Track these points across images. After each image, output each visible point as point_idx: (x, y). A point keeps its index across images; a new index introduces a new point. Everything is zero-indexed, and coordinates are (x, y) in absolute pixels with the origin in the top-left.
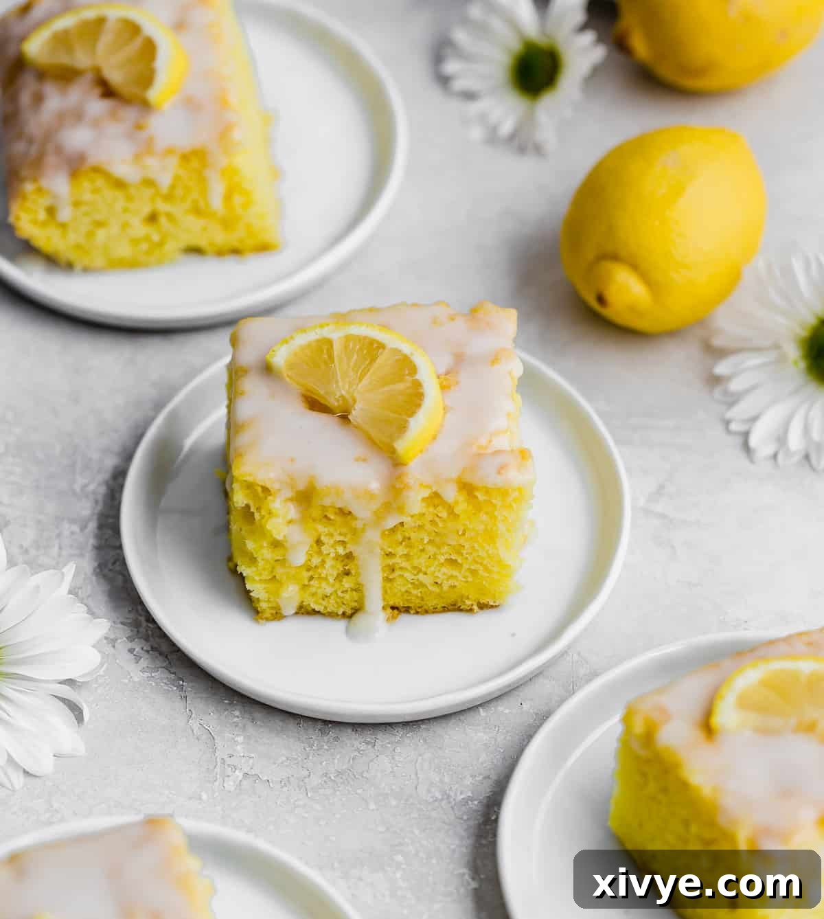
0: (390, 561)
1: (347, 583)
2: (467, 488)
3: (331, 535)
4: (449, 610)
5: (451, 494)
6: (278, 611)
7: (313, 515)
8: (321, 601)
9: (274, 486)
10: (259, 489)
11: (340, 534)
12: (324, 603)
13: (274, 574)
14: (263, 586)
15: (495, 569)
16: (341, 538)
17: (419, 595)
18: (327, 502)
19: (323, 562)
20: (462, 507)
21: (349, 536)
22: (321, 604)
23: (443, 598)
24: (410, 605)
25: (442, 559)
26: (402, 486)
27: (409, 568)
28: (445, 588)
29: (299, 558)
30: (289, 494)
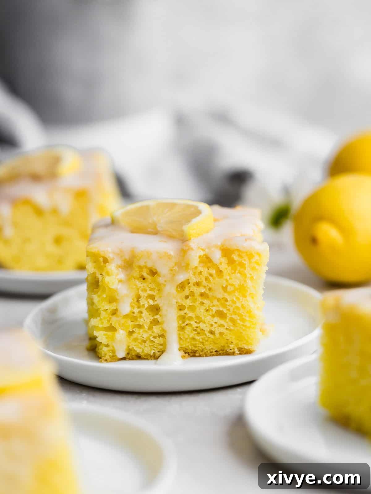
0: (182, 313)
1: (157, 330)
2: (227, 252)
3: (145, 290)
4: (220, 354)
5: (217, 256)
6: (114, 354)
7: (134, 275)
8: (140, 345)
9: (110, 256)
10: (101, 259)
11: (151, 289)
12: (143, 347)
13: (111, 322)
14: (104, 332)
15: (248, 319)
16: (151, 293)
17: (201, 340)
18: (142, 264)
19: (141, 312)
20: (224, 266)
21: (156, 292)
22: (140, 348)
23: (215, 343)
24: (196, 349)
25: (214, 309)
26: (187, 248)
27: (194, 316)
28: (217, 335)
29: (126, 308)
30: (119, 262)
